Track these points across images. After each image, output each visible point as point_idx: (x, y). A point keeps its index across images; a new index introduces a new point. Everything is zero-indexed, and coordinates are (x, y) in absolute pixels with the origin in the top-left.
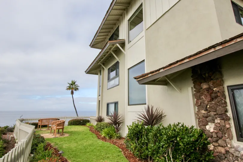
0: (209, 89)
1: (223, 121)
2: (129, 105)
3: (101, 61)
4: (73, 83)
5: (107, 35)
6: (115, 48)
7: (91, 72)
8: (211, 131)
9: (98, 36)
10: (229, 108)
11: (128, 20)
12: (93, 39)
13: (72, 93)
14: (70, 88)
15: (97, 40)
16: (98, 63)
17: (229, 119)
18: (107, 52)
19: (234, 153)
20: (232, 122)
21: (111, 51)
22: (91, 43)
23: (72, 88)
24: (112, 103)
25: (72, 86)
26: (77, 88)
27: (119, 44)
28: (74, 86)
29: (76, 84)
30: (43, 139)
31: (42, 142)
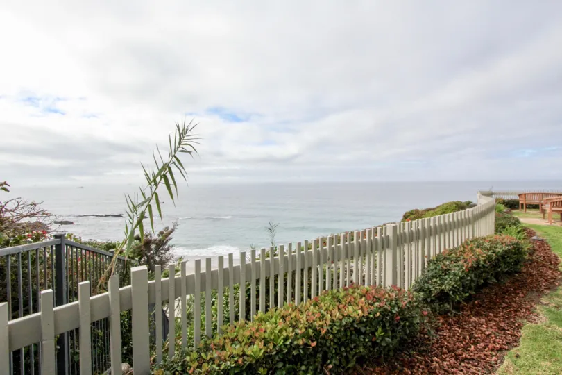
30: (518, 221)
31: (514, 224)
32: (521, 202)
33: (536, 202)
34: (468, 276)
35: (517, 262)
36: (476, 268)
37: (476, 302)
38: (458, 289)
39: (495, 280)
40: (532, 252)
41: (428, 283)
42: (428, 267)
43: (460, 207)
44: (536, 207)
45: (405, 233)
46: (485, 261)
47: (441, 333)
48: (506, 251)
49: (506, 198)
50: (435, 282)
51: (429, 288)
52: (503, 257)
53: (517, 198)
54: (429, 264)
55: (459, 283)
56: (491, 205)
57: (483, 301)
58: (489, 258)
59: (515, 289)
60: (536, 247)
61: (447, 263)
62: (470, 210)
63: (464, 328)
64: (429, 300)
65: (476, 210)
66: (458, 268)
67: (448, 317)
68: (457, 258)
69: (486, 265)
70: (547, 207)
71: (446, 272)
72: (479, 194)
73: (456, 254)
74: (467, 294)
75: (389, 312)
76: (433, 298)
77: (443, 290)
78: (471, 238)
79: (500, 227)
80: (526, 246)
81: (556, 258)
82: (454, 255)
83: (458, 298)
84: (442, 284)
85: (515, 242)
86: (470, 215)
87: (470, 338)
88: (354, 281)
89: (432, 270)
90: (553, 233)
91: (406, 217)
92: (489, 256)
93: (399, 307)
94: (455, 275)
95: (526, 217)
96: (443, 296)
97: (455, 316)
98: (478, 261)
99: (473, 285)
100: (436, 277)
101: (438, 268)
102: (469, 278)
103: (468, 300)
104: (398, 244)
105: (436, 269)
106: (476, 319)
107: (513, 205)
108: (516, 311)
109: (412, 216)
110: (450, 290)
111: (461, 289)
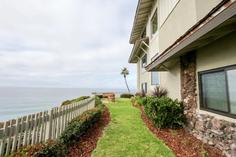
0: (187, 74)
1: (192, 96)
2: (152, 85)
3: (136, 54)
4: (125, 69)
5: (140, 33)
6: (142, 44)
7: (132, 62)
8: (186, 103)
9: (133, 35)
10: (197, 87)
11: (151, 21)
12: (131, 38)
13: (125, 76)
14: (123, 73)
15: (133, 38)
16: (135, 55)
17: (196, 95)
18: (138, 48)
19: (195, 116)
20: (198, 97)
21: (140, 47)
22: (130, 41)
23: (124, 73)
24: (144, 83)
25: (124, 71)
26: (128, 73)
27: (144, 41)
28: (125, 71)
29: (127, 70)
30: (101, 102)
31: (100, 104)
32: (103, 96)
33: (107, 96)
34: (82, 126)
35: (99, 117)
36: (86, 122)
37: (85, 136)
38: (79, 132)
39: (92, 125)
40: (104, 112)
41: (66, 133)
42: (68, 126)
43: (85, 98)
44: (107, 97)
45: (58, 112)
46: (89, 119)
47: (70, 154)
48: (96, 114)
49: (99, 94)
50: (70, 132)
51: (66, 135)
52: (95, 116)
53: (102, 94)
54: (68, 124)
55: (79, 130)
56: (94, 97)
57: (88, 135)
58: (91, 117)
59: (98, 127)
60: (105, 111)
61: (76, 122)
62: (86, 100)
63: (79, 148)
64: (66, 141)
65: (89, 99)
66: (79, 124)
67: (74, 146)
68: (79, 119)
69: (89, 120)
70: (109, 97)
71: (74, 126)
72: (91, 93)
73: (79, 118)
74: (82, 133)
75: (43, 154)
76: (68, 139)
77: (72, 135)
78: (86, 110)
79: (96, 105)
80: (102, 110)
81: (110, 113)
82: (78, 119)
83: (78, 136)
84: (72, 132)
85: (99, 110)
86: (86, 102)
87: (81, 152)
88: (24, 144)
89: (69, 127)
90: (110, 105)
91: (63, 104)
92: (90, 116)
93: (49, 150)
94: (78, 127)
95: (104, 101)
96: (73, 137)
97: (76, 144)
98: (87, 119)
99: (84, 129)
100: (70, 130)
101: (71, 125)
102: (83, 127)
103: (82, 136)
104: (53, 118)
105: (71, 126)
106: (84, 143)
107: (101, 97)
108: (97, 135)
109: (66, 103)
110: (75, 134)
111: (80, 132)
